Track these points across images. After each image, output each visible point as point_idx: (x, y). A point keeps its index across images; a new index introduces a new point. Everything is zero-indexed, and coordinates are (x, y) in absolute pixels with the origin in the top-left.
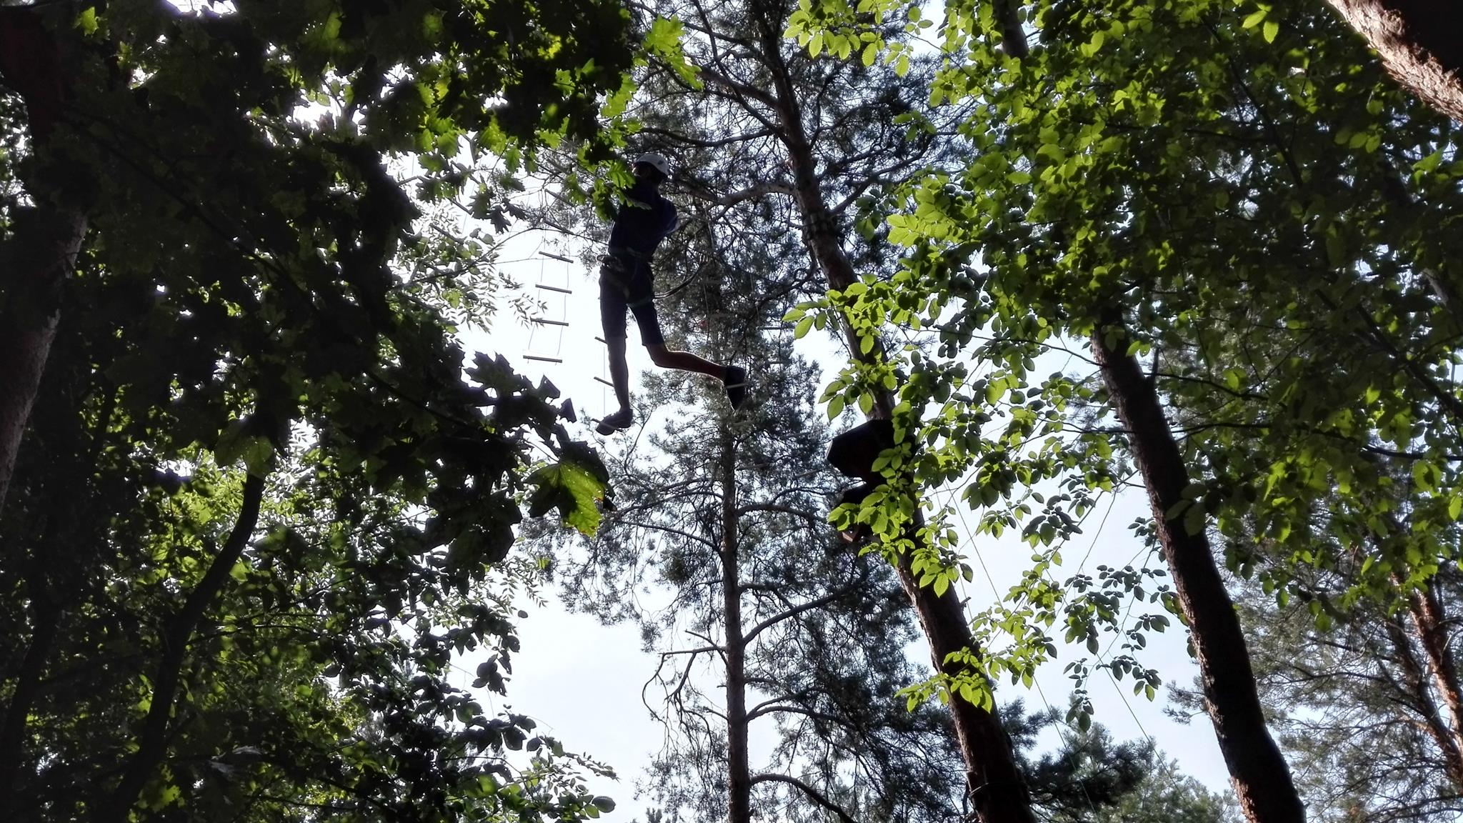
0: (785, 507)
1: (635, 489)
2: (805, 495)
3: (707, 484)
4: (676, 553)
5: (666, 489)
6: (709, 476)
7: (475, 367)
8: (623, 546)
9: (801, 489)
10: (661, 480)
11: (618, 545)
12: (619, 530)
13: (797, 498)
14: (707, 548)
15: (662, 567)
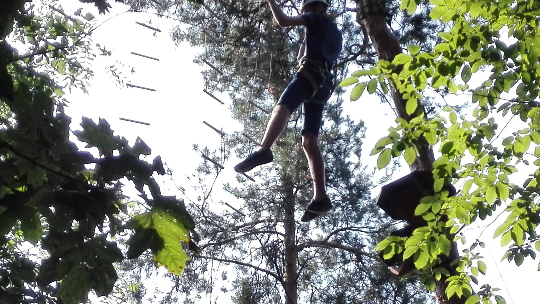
0: (337, 244)
1: (211, 228)
2: (354, 233)
3: (272, 224)
4: (245, 283)
5: (237, 229)
6: (273, 218)
7: (81, 129)
8: (201, 277)
9: (350, 229)
10: (232, 221)
11: (196, 276)
12: (197, 263)
13: (347, 235)
14: (271, 278)
15: (233, 294)
